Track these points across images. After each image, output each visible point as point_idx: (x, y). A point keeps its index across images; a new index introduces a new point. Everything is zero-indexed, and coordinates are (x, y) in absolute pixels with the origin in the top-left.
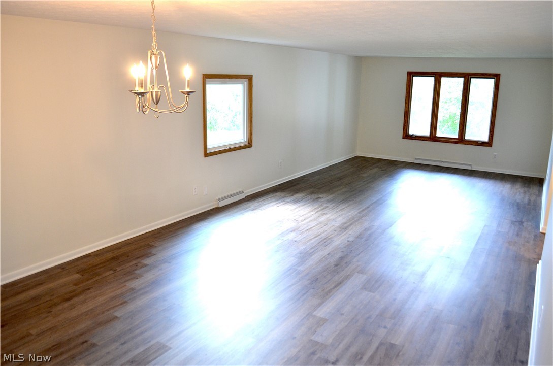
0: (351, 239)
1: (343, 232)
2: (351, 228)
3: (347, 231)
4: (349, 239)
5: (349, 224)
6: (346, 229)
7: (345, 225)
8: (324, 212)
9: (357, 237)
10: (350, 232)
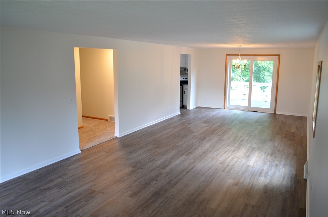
0: (200, 147)
1: (205, 151)
2: (201, 153)
3: (203, 152)
4: (201, 147)
5: (203, 156)
6: (204, 153)
7: (204, 155)
8: (222, 165)
9: (197, 148)
10: (201, 151)
